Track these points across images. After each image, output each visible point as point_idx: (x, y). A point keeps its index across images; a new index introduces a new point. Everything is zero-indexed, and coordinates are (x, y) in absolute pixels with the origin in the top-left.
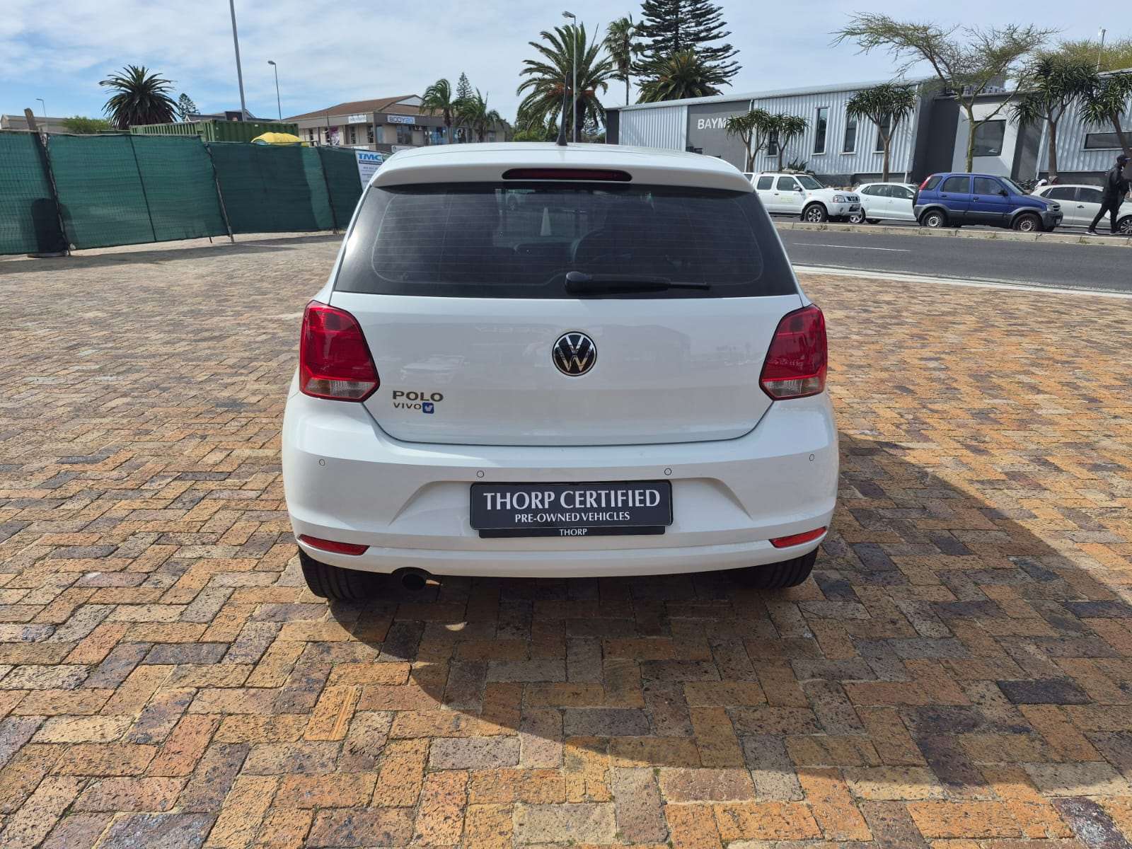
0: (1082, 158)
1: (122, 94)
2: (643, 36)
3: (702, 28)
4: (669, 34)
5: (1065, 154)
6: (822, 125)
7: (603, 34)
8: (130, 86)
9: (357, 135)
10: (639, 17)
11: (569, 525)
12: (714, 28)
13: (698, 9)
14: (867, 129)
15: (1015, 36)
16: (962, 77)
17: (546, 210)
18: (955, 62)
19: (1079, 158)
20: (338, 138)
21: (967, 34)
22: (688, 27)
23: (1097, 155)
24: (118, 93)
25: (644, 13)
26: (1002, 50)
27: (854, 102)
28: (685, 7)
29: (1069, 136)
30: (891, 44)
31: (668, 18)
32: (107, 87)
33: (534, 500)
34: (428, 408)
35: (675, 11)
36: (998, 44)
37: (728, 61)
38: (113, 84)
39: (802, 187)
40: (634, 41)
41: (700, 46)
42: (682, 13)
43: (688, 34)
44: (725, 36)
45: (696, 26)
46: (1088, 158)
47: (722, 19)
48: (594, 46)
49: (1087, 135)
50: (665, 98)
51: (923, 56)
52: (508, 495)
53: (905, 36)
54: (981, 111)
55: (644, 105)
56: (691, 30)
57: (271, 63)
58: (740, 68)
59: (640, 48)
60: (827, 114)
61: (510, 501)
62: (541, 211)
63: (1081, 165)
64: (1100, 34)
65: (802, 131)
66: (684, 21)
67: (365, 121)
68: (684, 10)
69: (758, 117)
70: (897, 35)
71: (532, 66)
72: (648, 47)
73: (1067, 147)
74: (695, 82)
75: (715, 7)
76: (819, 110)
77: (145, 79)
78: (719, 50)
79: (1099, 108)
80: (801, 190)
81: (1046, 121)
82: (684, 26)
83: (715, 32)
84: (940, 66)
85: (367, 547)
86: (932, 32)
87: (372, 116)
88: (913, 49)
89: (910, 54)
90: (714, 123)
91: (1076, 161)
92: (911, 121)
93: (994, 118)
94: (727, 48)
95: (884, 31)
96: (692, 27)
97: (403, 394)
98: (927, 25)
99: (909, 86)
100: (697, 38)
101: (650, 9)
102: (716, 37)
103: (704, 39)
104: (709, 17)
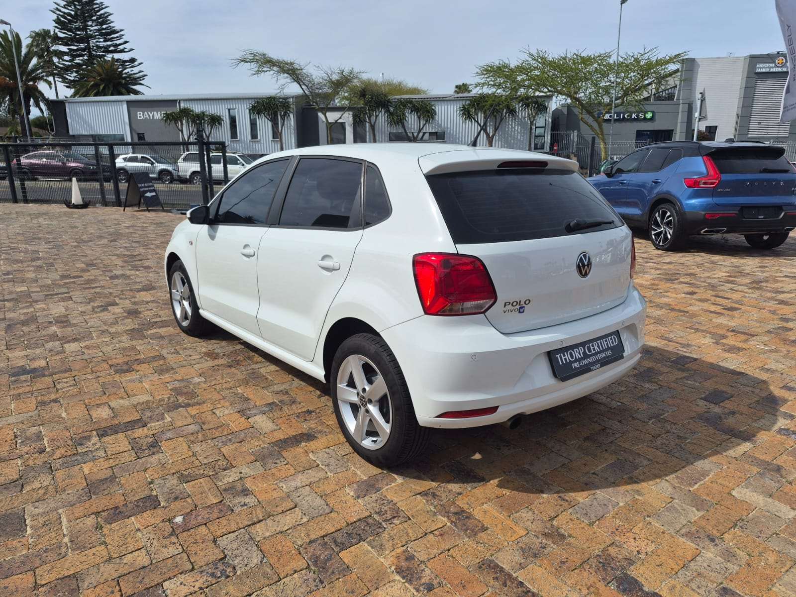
2: (59, 44)
3: (109, 43)
4: (82, 46)
6: (233, 121)
10: (53, 29)
11: (593, 364)
12: (120, 45)
13: (104, 29)
14: (265, 125)
15: (344, 74)
16: (318, 95)
17: (74, 179)
18: (311, 85)
21: (316, 69)
22: (97, 42)
25: (57, 27)
26: (338, 81)
27: (254, 106)
28: (91, 26)
29: (381, 134)
30: (272, 72)
31: (78, 32)
33: (577, 354)
34: (521, 310)
35: (85, 28)
36: (335, 77)
37: (136, 70)
39: (244, 163)
40: (54, 48)
41: (110, 57)
42: (90, 31)
43: (98, 47)
44: (129, 51)
45: (105, 41)
47: (125, 39)
49: (390, 132)
50: (95, 95)
51: (293, 80)
52: (565, 353)
53: (280, 67)
54: (332, 117)
55: (77, 99)
56: (101, 44)
58: (146, 75)
59: (59, 53)
60: (235, 113)
61: (567, 357)
62: (71, 180)
64: (381, 75)
65: (220, 124)
66: (91, 37)
68: (92, 29)
69: (186, 113)
70: (274, 65)
72: (66, 54)
74: (120, 84)
75: (117, 28)
76: (229, 110)
78: (126, 61)
79: (395, 118)
80: (243, 165)
81: (367, 125)
82: (94, 41)
83: (121, 47)
84: (303, 87)
85: (497, 407)
86: (296, 66)
90: (151, 115)
92: (292, 120)
93: (339, 121)
94: (133, 60)
95: (265, 62)
96: (100, 42)
97: (510, 303)
98: (292, 61)
99: (287, 98)
100: (107, 50)
101: (61, 24)
102: (122, 51)
103: (112, 52)
104: (113, 36)
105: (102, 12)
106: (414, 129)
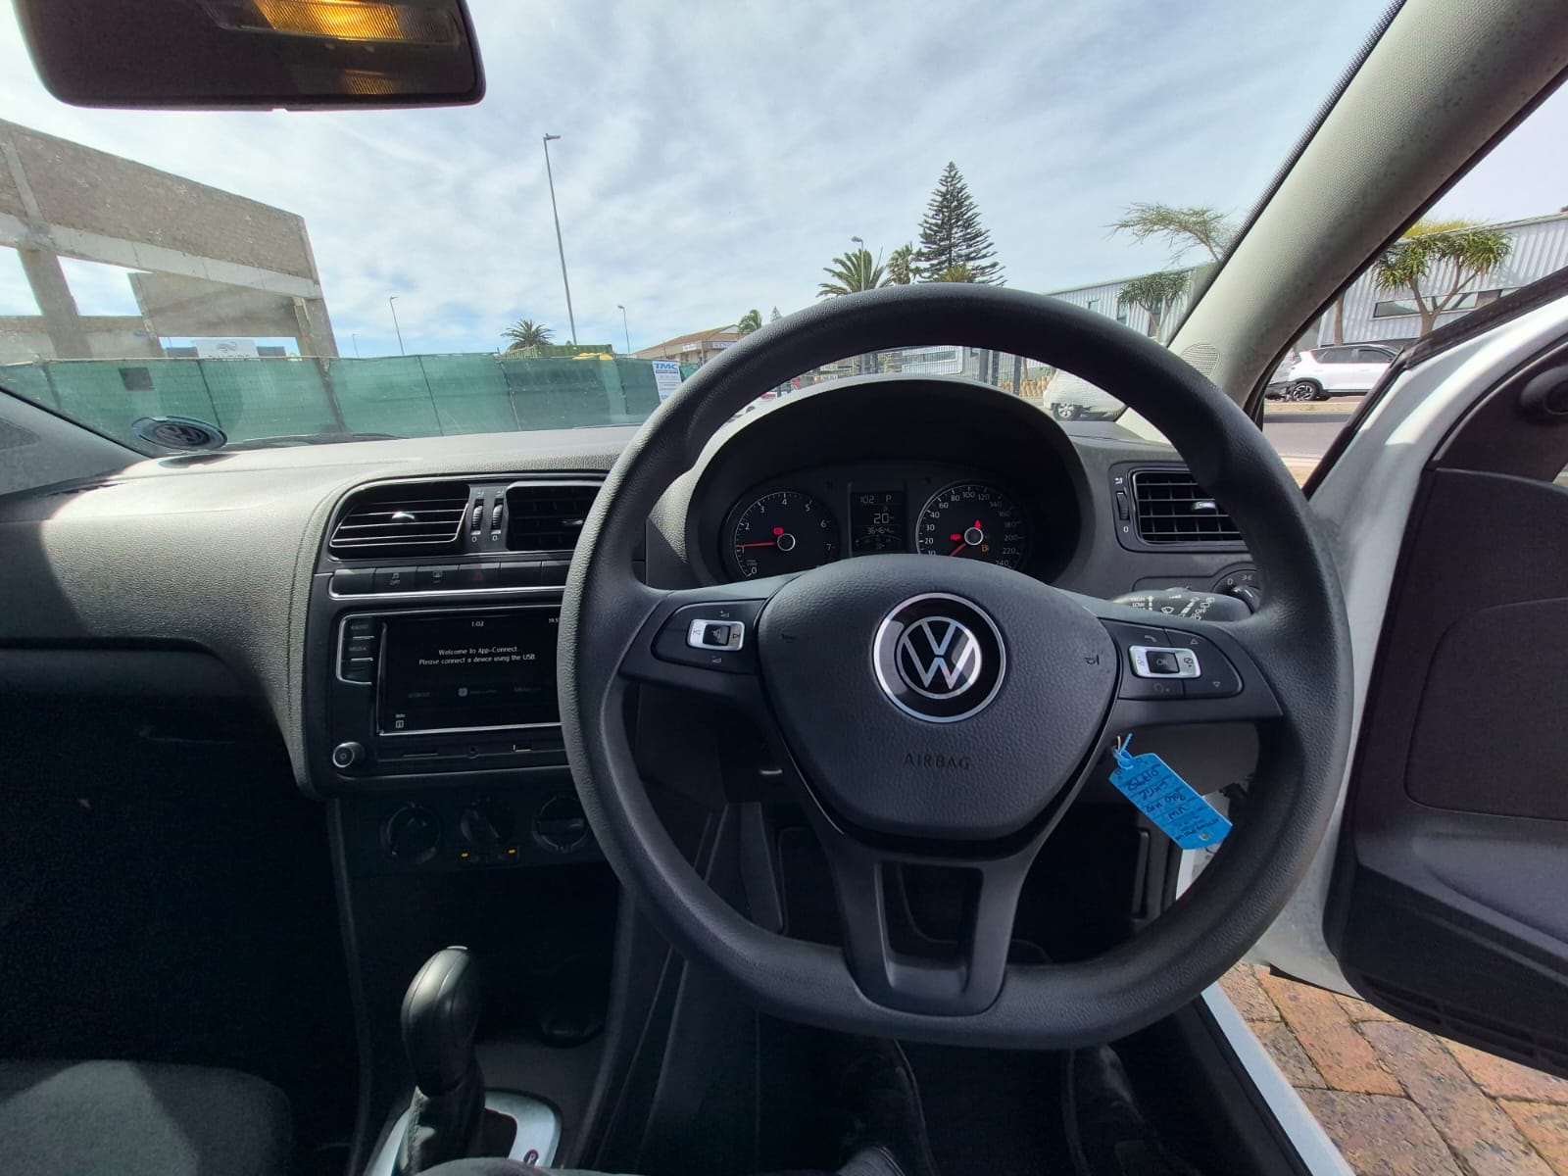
0: (1370, 328)
1: (517, 343)
2: (920, 260)
3: (972, 249)
4: (944, 258)
5: (1351, 323)
7: (885, 261)
10: (918, 245)
12: (983, 249)
13: (969, 234)
14: (1138, 318)
19: (1366, 328)
22: (959, 250)
23: (1388, 324)
25: (922, 242)
27: (1126, 293)
28: (956, 233)
29: (1356, 305)
30: (1166, 231)
31: (942, 243)
32: (507, 338)
35: (949, 238)
38: (509, 335)
40: (913, 266)
41: (970, 265)
42: (955, 239)
43: (960, 256)
44: (992, 255)
45: (967, 248)
46: (1377, 328)
47: (990, 240)
48: (879, 267)
49: (1377, 304)
51: (1198, 242)
53: (1181, 222)
56: (963, 252)
57: (621, 307)
59: (918, 271)
60: (1096, 308)
63: (1369, 334)
66: (956, 245)
67: (695, 349)
68: (957, 236)
70: (1173, 222)
71: (828, 289)
72: (926, 270)
73: (1353, 317)
75: (983, 230)
76: (1089, 306)
77: (533, 329)
78: (987, 267)
79: (1398, 273)
82: (956, 250)
83: (983, 252)
84: (1217, 250)
86: (1209, 215)
87: (700, 344)
88: (1188, 234)
89: (1183, 239)
91: (1363, 330)
92: (1184, 305)
94: (994, 265)
96: (963, 249)
98: (1205, 208)
99: (1185, 272)
100: (968, 258)
101: (927, 239)
102: (984, 256)
103: (974, 259)
104: (978, 239)
105: (969, 214)
106: (1440, 289)
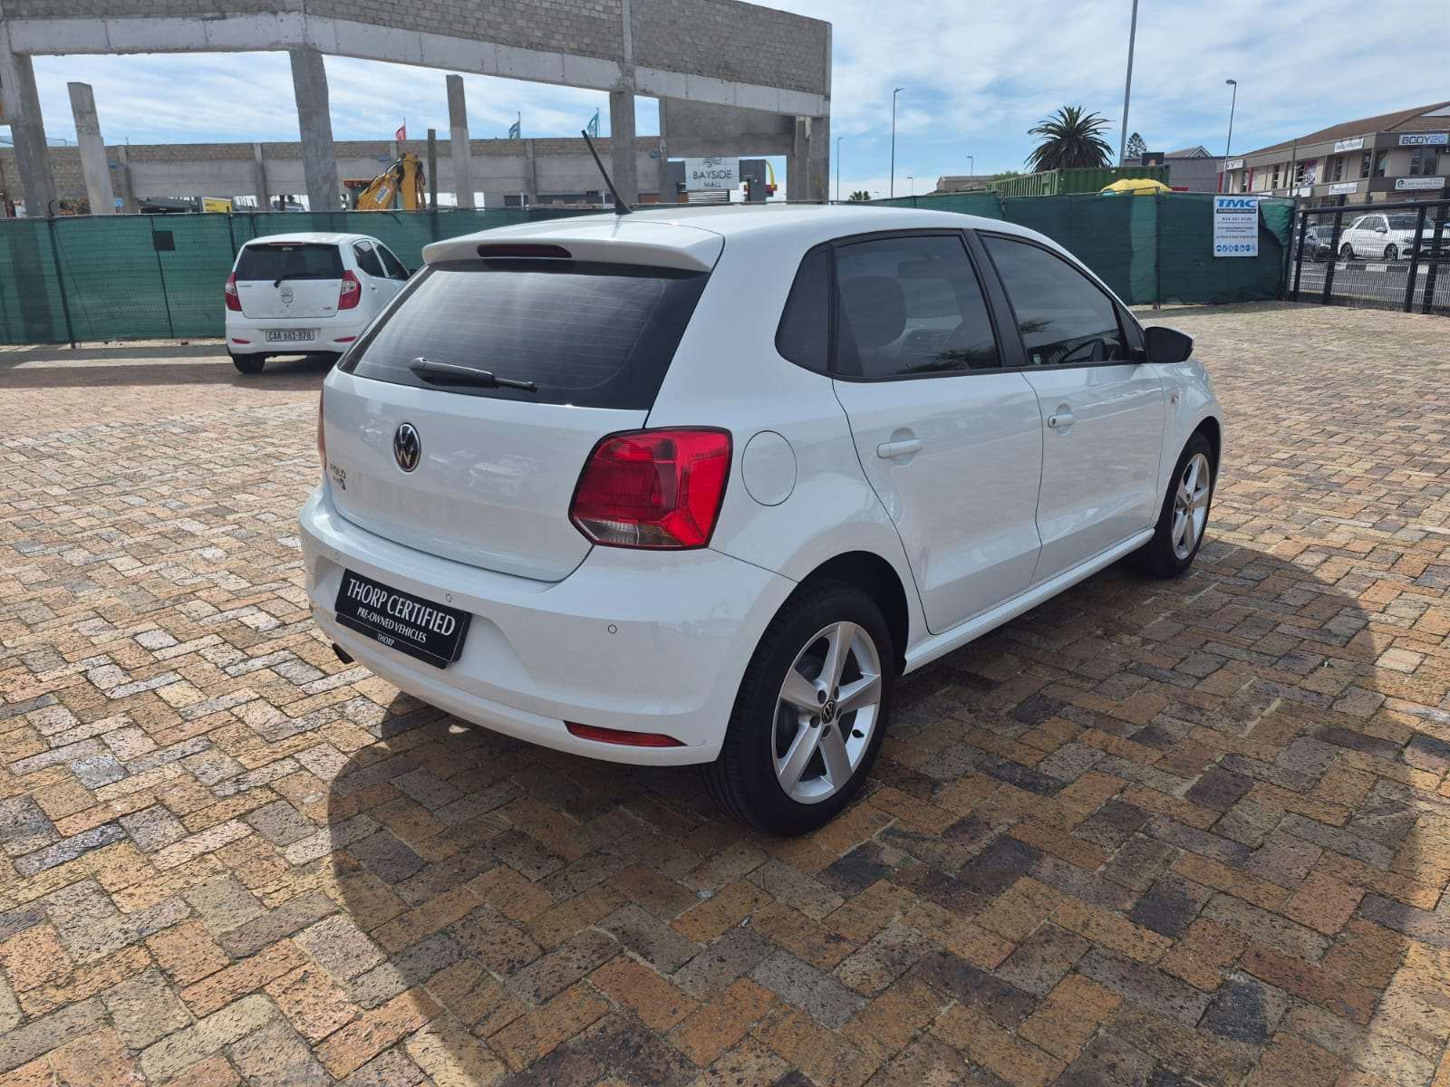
1: (1049, 143)
8: (1060, 131)
9: (1344, 169)
11: (385, 632)
20: (1313, 175)
24: (1044, 142)
32: (1035, 135)
33: (374, 598)
52: (362, 586)
61: (361, 593)
67: (1360, 147)
77: (1079, 121)
87: (1373, 138)
